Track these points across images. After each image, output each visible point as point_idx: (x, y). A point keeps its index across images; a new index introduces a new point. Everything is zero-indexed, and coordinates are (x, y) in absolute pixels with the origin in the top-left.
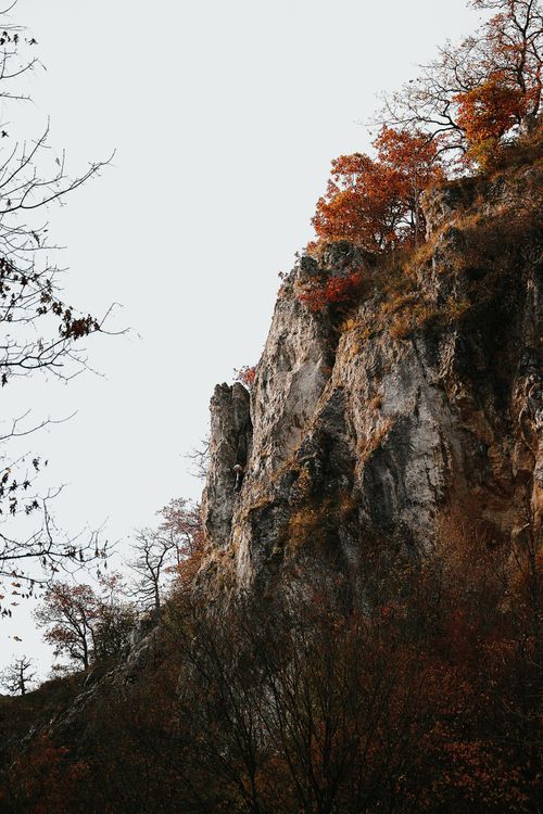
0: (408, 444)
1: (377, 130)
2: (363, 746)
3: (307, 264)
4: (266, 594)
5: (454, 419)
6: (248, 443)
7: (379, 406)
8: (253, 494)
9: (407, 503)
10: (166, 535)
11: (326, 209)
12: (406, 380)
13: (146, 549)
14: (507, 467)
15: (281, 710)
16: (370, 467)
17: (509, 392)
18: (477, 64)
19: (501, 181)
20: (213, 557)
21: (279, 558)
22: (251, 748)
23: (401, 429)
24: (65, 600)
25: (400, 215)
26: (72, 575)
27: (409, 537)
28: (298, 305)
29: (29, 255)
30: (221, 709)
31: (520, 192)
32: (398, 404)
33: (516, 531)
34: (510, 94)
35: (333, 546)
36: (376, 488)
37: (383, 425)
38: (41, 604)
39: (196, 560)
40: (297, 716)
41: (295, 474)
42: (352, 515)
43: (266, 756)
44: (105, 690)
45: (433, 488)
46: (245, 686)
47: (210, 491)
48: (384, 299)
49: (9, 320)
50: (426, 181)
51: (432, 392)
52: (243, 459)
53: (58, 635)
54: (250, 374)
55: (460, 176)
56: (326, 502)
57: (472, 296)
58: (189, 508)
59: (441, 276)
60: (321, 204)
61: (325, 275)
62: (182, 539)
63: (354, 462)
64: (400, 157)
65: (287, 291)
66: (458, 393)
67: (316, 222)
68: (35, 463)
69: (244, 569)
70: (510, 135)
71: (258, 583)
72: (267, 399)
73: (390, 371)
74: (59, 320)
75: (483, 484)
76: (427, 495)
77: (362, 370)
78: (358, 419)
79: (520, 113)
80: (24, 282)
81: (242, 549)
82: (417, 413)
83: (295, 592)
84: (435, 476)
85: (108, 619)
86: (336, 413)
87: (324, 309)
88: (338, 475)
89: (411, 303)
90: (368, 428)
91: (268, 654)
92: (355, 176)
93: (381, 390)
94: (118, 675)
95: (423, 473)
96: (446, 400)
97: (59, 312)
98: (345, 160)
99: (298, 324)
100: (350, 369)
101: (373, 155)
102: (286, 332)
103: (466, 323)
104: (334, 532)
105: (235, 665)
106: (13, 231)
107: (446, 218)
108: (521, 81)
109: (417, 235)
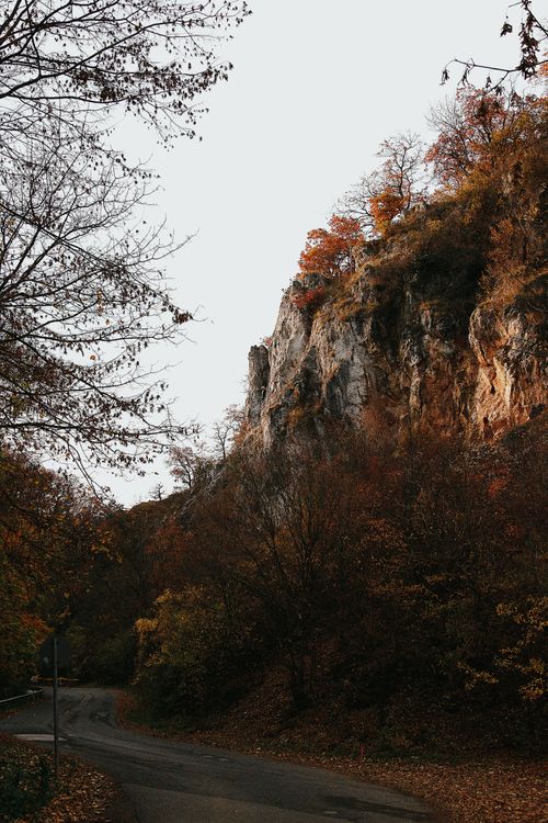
0: (349, 374)
1: (330, 217)
2: (327, 523)
3: (296, 284)
4: (278, 450)
5: (371, 361)
6: (267, 375)
7: (333, 355)
8: (271, 401)
9: (348, 404)
10: (228, 422)
11: (305, 256)
12: (347, 342)
13: (218, 429)
14: (398, 385)
15: (286, 507)
16: (329, 386)
17: (398, 347)
18: (379, 183)
19: (392, 242)
20: (251, 433)
21: (284, 433)
22: (272, 526)
23: (345, 368)
24: (179, 455)
25: (342, 259)
26: (182, 442)
27: (350, 422)
28: (292, 305)
29: (157, 282)
30: (256, 508)
31: (402, 247)
32: (343, 355)
33: (402, 417)
34: (396, 199)
35: (311, 425)
36: (332, 397)
37: (336, 365)
38: (167, 457)
39: (243, 434)
40: (295, 510)
41: (292, 391)
42: (321, 411)
43: (279, 529)
44: (200, 498)
45: (361, 397)
46: (269, 496)
47: (249, 400)
48: (335, 301)
49: (148, 314)
50: (355, 242)
51: (360, 348)
52: (266, 383)
53: (176, 472)
54: (268, 341)
55: (372, 239)
56: (308, 404)
57: (378, 300)
58: (239, 409)
59: (364, 290)
60: (302, 254)
61: (305, 290)
62: (235, 424)
63: (321, 384)
64: (342, 230)
65: (286, 298)
66: (373, 348)
67: (301, 264)
68: (162, 386)
69: (267, 439)
70: (396, 219)
71: (274, 445)
72: (277, 353)
73: (339, 338)
74: (172, 315)
75: (386, 394)
76: (358, 400)
77: (324, 338)
78: (323, 362)
79: (401, 208)
80: (155, 296)
81: (266, 428)
82: (352, 359)
83: (293, 449)
84: (362, 390)
85: (200, 464)
86: (312, 359)
87: (305, 307)
88: (313, 391)
89: (349, 303)
90: (328, 367)
91: (279, 480)
92: (319, 240)
93: (334, 347)
94: (206, 491)
95: (356, 389)
96: (367, 352)
97: (172, 310)
98: (314, 232)
99: (292, 315)
100: (318, 337)
101: (328, 229)
102: (286, 319)
103: (376, 313)
104: (312, 419)
105: (264, 485)
106: (150, 271)
107: (365, 261)
108: (401, 193)
109: (351, 270)
